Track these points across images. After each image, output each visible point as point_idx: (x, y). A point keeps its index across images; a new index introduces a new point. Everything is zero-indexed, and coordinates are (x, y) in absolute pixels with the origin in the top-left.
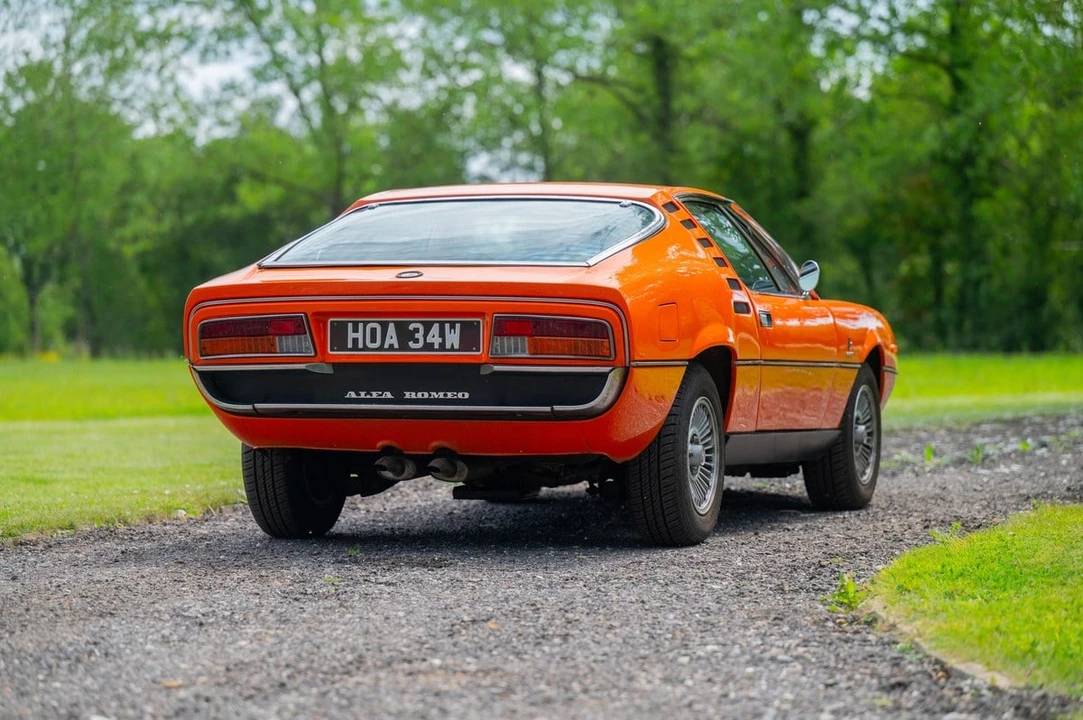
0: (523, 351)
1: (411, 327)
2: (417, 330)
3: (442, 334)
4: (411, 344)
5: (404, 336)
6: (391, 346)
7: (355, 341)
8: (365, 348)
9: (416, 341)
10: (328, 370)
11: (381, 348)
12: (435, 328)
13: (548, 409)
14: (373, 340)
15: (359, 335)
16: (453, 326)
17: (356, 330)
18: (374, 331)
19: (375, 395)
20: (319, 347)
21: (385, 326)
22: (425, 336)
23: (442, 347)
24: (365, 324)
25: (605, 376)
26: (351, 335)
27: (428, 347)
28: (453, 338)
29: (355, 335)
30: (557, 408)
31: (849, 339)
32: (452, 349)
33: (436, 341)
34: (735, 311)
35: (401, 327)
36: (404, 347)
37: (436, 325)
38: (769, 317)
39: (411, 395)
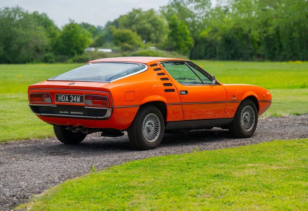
0: (91, 103)
1: (71, 97)
2: (72, 97)
3: (76, 99)
4: (70, 100)
5: (70, 99)
6: (67, 101)
7: (60, 99)
8: (62, 101)
9: (71, 100)
10: (55, 106)
11: (65, 101)
12: (75, 97)
13: (96, 117)
14: (63, 100)
15: (61, 98)
16: (78, 97)
17: (60, 97)
18: (63, 97)
19: (65, 112)
20: (53, 102)
21: (66, 96)
22: (73, 99)
23: (76, 101)
24: (62, 95)
25: (107, 110)
26: (59, 98)
27: (74, 101)
28: (78, 100)
29: (60, 98)
30: (98, 117)
31: (234, 95)
32: (78, 102)
33: (75, 100)
34: (165, 92)
35: (69, 96)
36: (69, 101)
37: (75, 96)
38: (186, 92)
39: (71, 113)
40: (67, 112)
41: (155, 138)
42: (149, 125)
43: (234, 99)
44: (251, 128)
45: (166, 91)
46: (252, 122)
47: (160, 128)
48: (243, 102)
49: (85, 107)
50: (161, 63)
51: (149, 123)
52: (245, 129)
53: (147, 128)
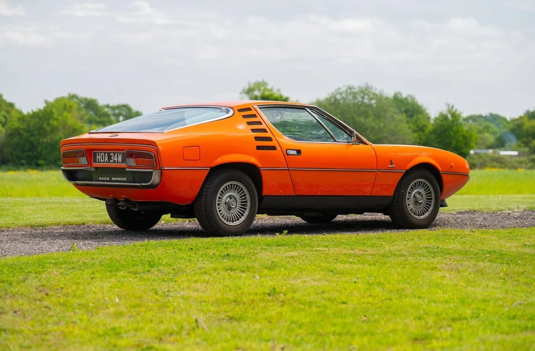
0: (134, 163)
2: (112, 156)
3: (118, 158)
5: (109, 158)
6: (106, 161)
7: (98, 159)
8: (101, 162)
9: (112, 159)
10: (93, 170)
11: (104, 162)
13: (140, 184)
14: (102, 159)
16: (120, 154)
17: (99, 155)
18: (102, 155)
19: (105, 178)
20: (90, 163)
21: (105, 153)
22: (114, 158)
23: (118, 161)
24: (101, 153)
25: (152, 172)
26: (98, 157)
27: (114, 162)
28: (120, 158)
30: (142, 184)
31: (391, 161)
32: (120, 163)
33: (116, 159)
34: (257, 149)
35: (109, 154)
36: (109, 162)
37: (116, 154)
38: (299, 152)
39: (113, 179)
40: (108, 179)
41: (240, 220)
42: (230, 198)
43: (390, 167)
44: (427, 214)
45: (259, 148)
46: (430, 205)
47: (249, 204)
48: (408, 172)
49: (127, 169)
50: (259, 108)
51: (230, 196)
52: (414, 214)
53: (226, 203)
